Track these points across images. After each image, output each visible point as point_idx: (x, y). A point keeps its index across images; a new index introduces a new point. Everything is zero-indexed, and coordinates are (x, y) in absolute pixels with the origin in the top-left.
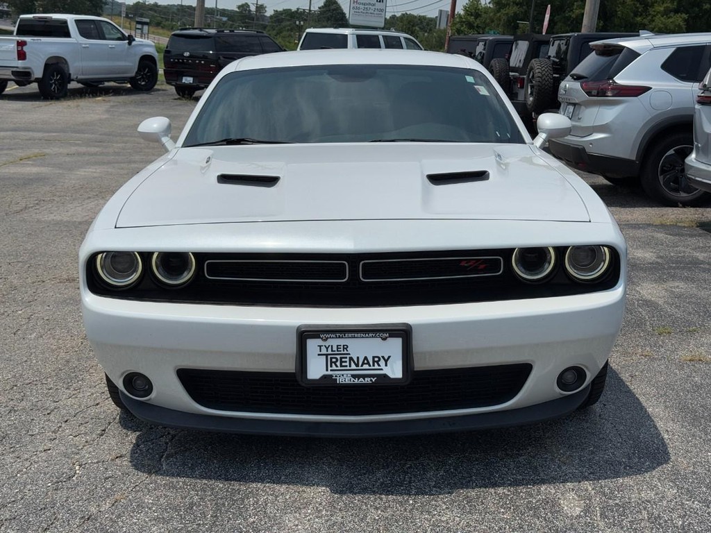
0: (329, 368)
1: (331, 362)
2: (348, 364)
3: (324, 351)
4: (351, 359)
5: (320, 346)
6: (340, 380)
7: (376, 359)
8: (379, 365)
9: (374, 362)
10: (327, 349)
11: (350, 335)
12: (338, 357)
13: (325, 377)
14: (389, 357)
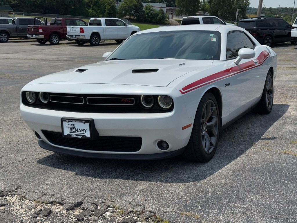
0: (70, 132)
1: (70, 130)
2: (75, 131)
3: (68, 126)
4: (75, 129)
5: (67, 124)
6: (72, 136)
7: (83, 130)
8: (83, 132)
9: (82, 131)
10: (69, 125)
11: (74, 121)
12: (72, 128)
13: (69, 135)
14: (86, 129)
